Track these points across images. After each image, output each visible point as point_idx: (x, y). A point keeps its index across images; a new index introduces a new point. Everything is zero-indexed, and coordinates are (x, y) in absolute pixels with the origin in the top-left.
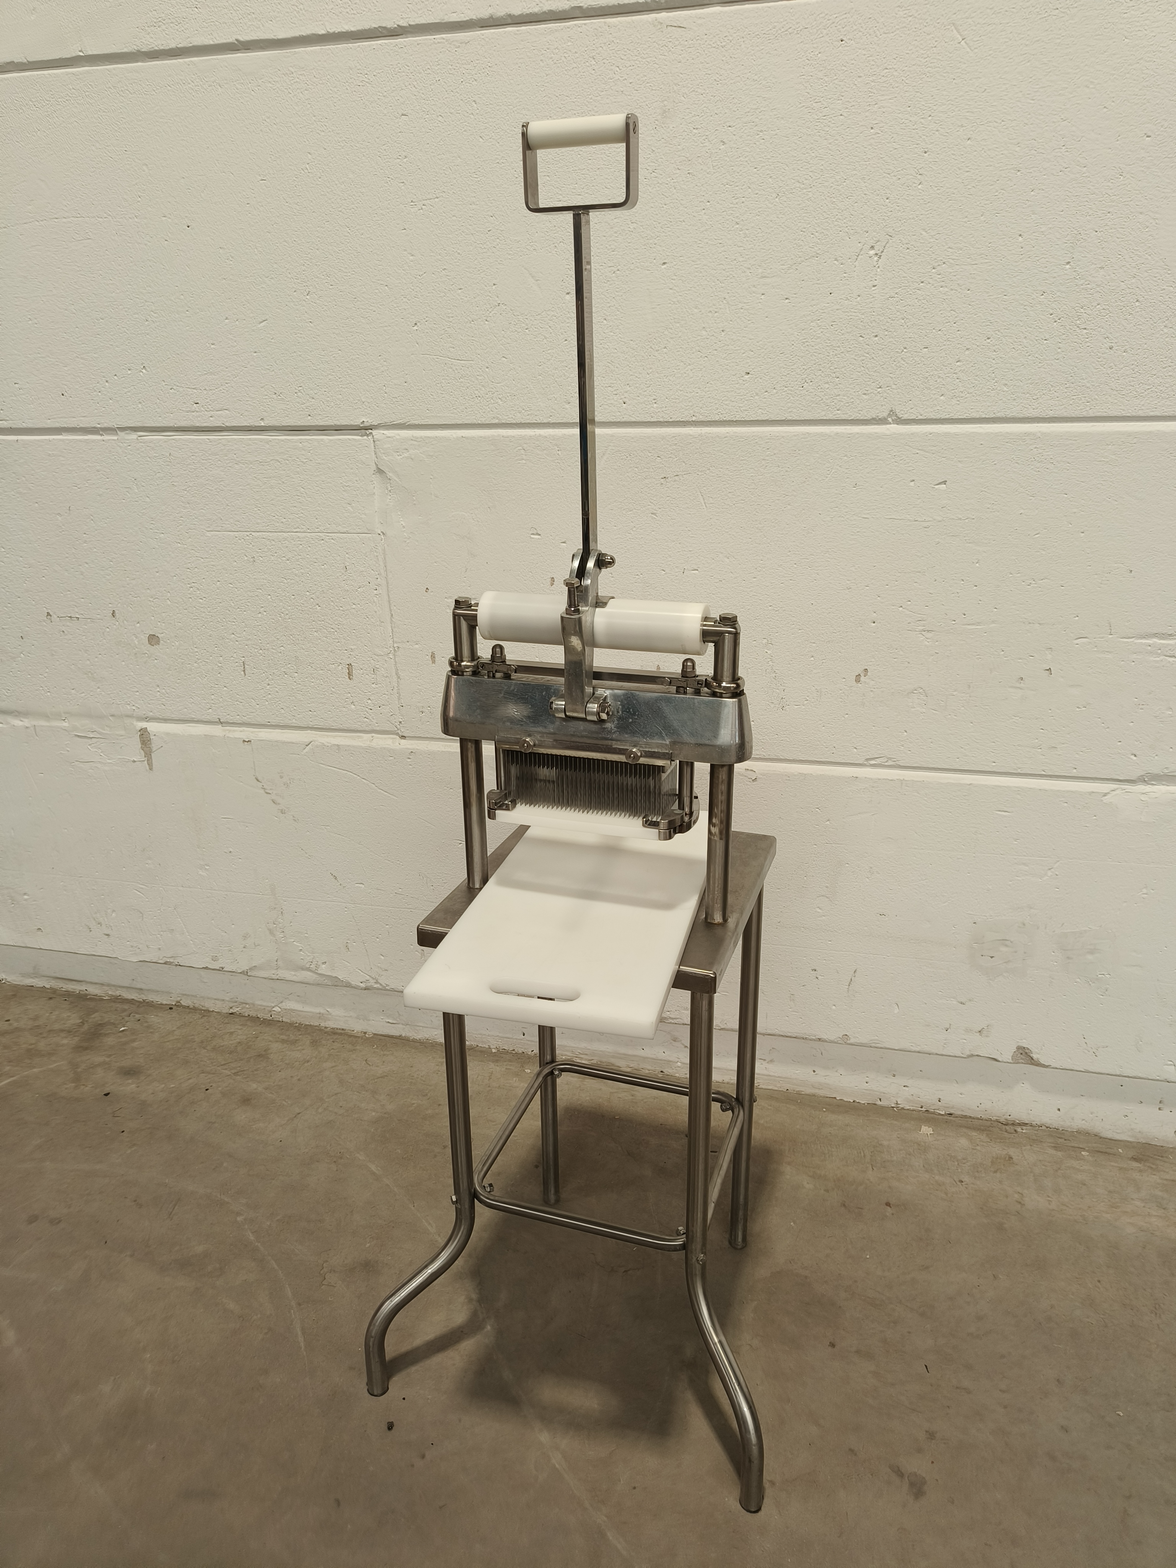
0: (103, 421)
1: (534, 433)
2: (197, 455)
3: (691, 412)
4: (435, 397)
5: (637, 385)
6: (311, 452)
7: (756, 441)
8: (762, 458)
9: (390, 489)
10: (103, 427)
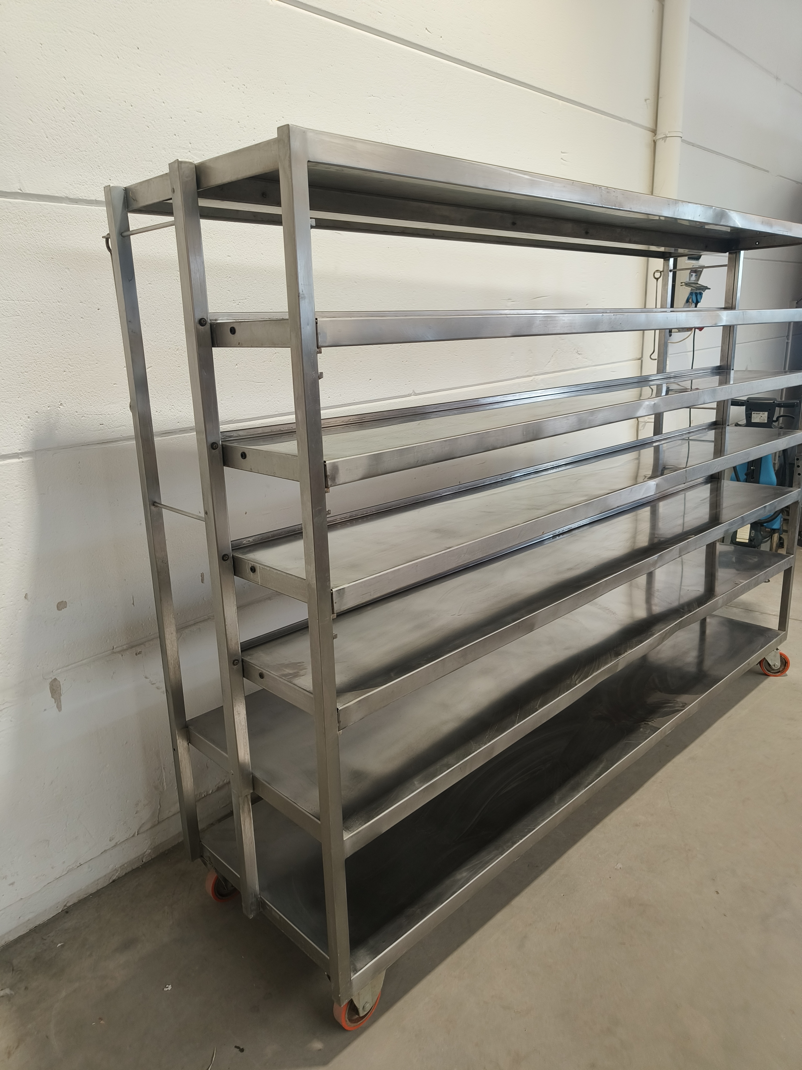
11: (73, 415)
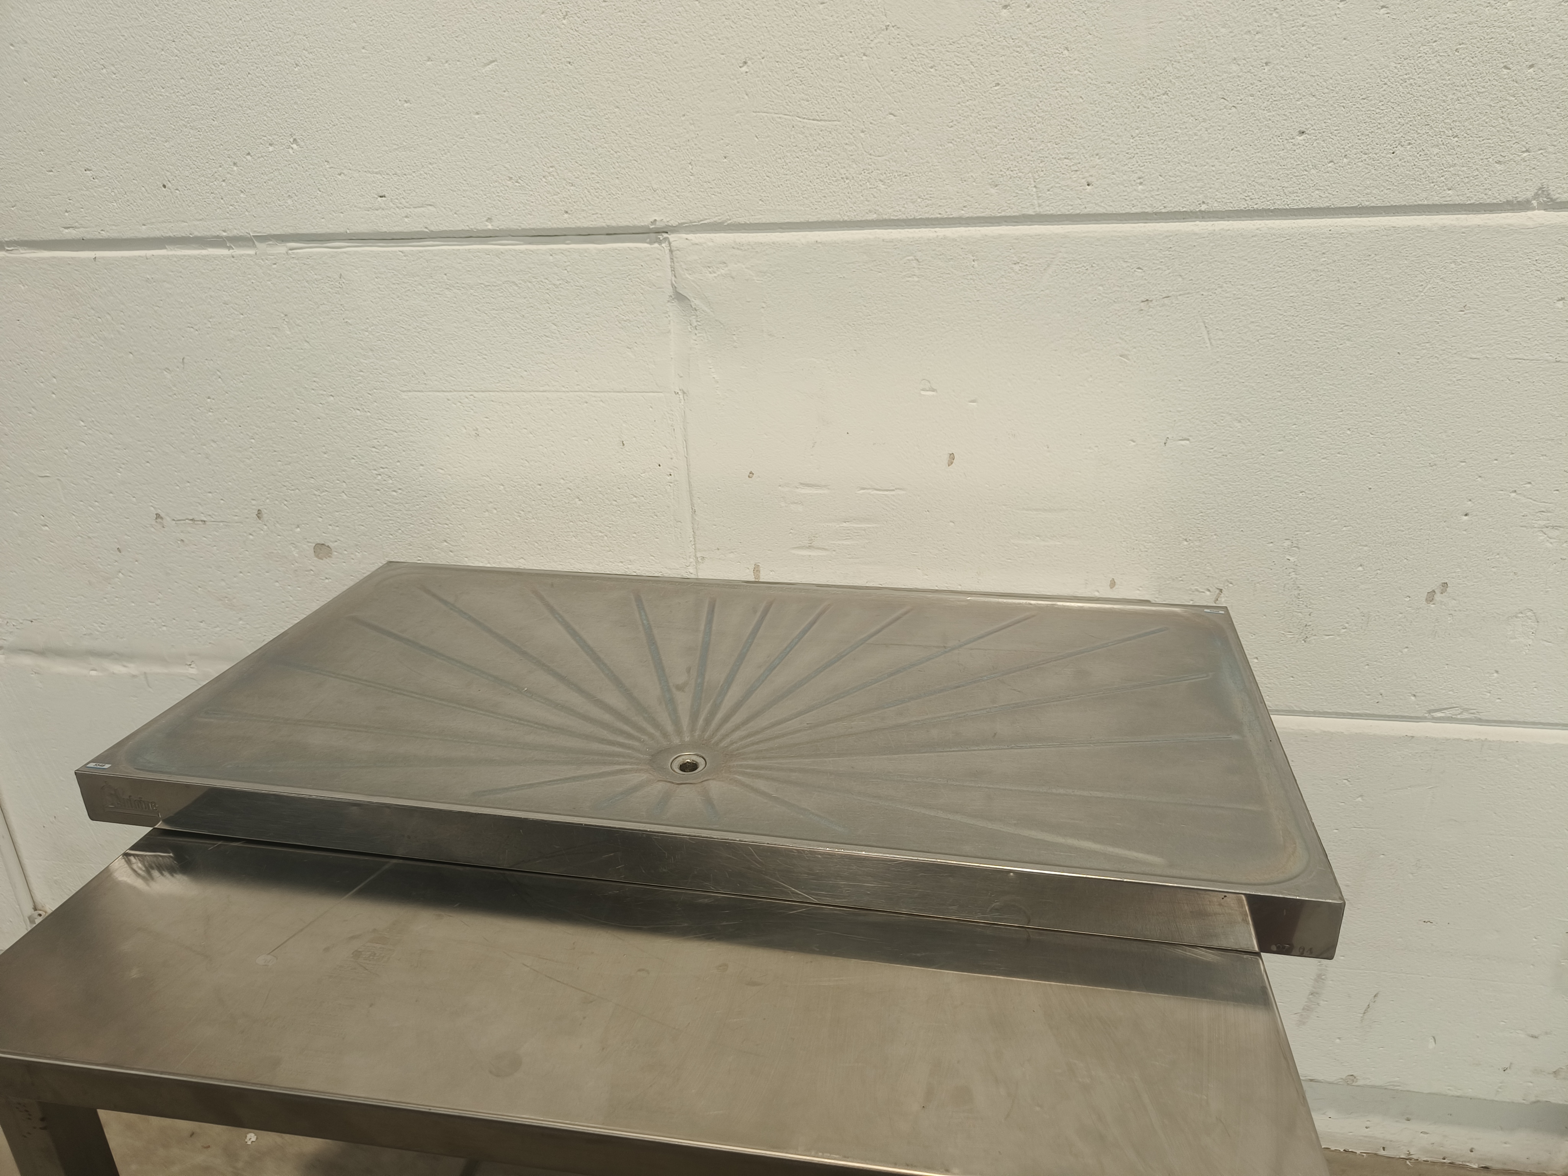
0: (230, 227)
1: (935, 235)
2: (383, 276)
3: (1200, 196)
4: (774, 180)
5: (1113, 155)
6: (569, 268)
7: (1305, 241)
8: (1312, 267)
9: (695, 324)
10: (231, 235)
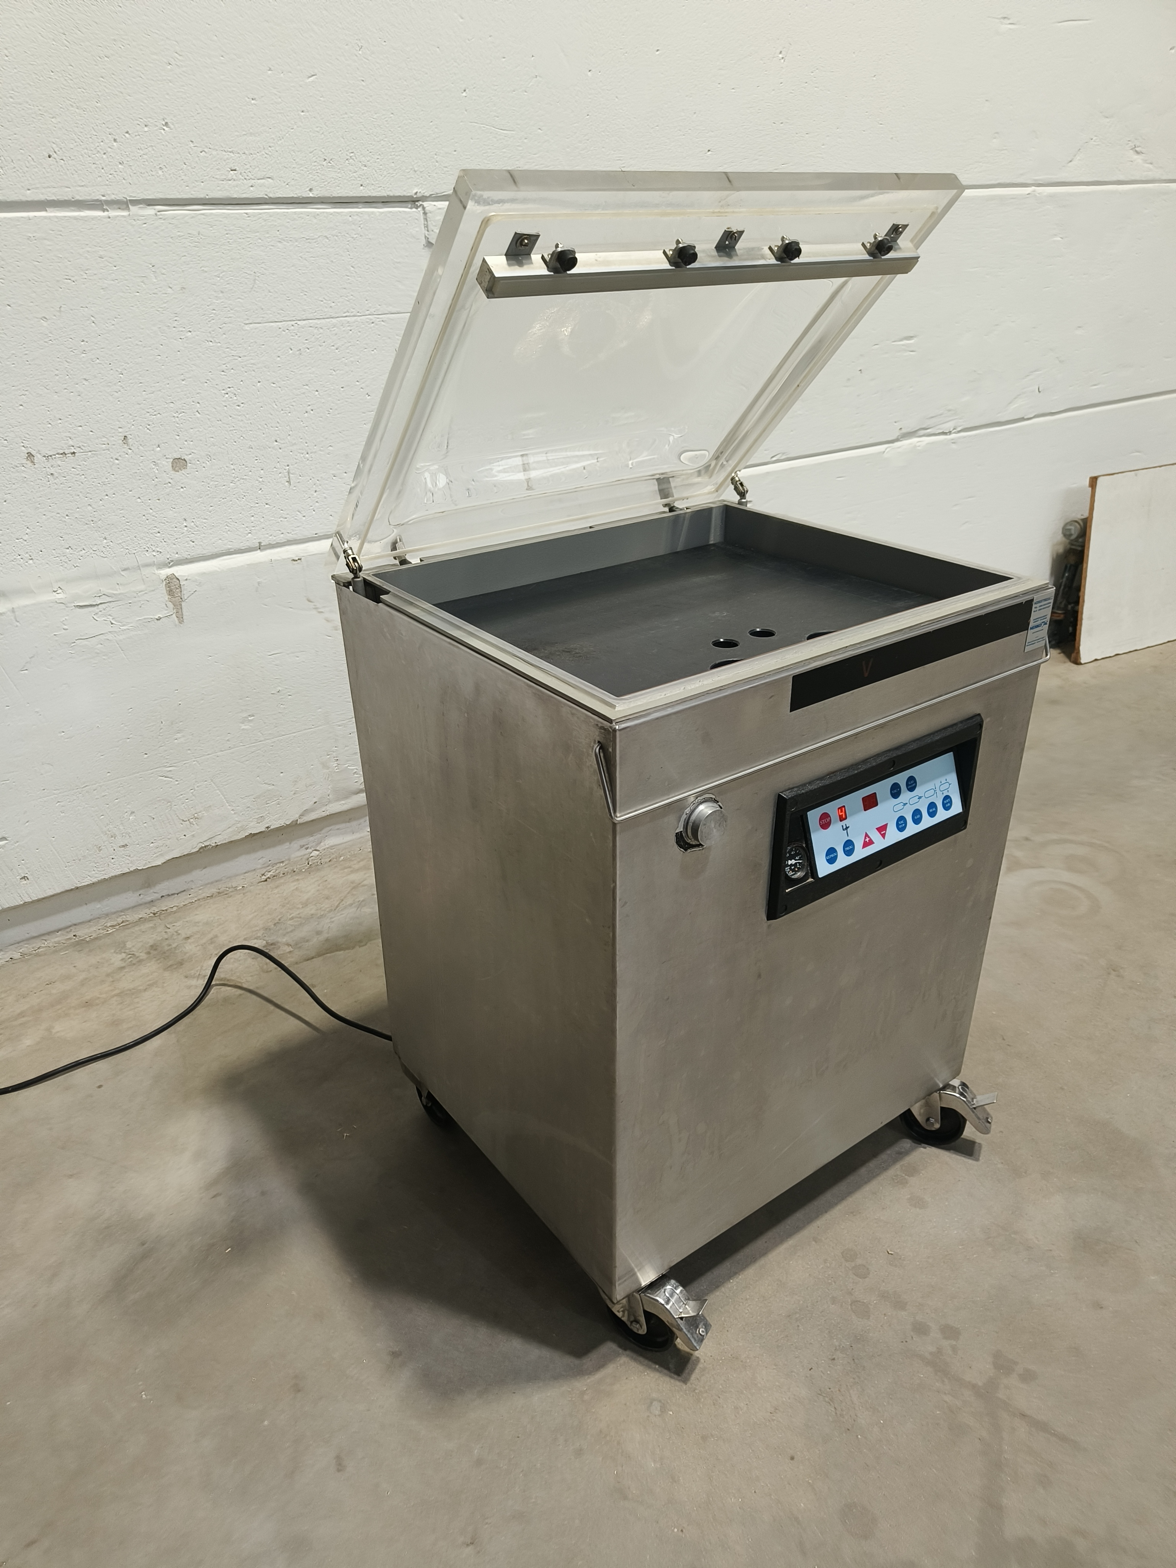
0: (109, 192)
6: (362, 226)
10: (109, 199)
11: (187, 147)
